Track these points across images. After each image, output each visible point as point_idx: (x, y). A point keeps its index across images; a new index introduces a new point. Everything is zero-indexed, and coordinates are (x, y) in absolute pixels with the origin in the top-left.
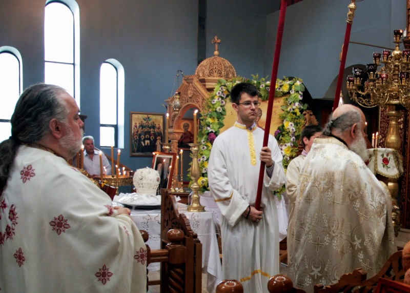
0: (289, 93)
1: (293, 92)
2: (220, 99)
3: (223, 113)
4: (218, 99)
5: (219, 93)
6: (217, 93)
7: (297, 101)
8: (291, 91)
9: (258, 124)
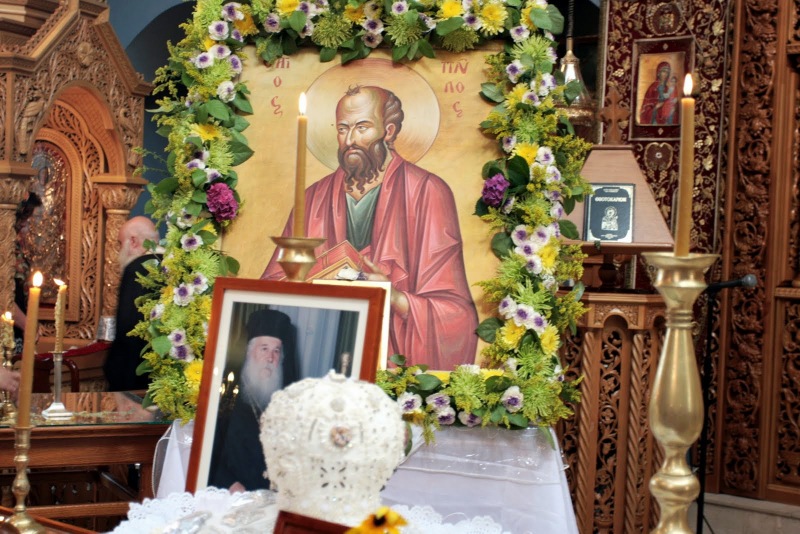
0: (505, 39)
1: (526, 35)
2: (227, 52)
3: (239, 103)
4: (221, 51)
5: (219, 29)
6: (212, 28)
7: (545, 68)
8: (513, 31)
9: (392, 150)
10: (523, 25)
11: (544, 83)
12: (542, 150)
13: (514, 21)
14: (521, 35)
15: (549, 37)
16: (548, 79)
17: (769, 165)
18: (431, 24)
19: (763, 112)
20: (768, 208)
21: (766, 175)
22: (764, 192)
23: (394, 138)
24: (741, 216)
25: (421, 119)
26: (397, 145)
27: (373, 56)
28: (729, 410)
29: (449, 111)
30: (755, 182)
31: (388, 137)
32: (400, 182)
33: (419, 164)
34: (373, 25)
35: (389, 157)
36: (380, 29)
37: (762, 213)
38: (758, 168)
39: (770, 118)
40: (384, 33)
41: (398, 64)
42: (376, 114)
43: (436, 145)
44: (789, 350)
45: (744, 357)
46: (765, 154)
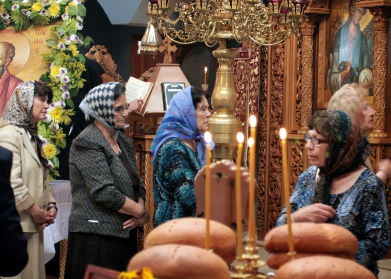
1: (67, 18)
7: (73, 32)
8: (62, 16)
9: (7, 70)
10: (67, 13)
11: (68, 39)
12: (61, 69)
13: (62, 12)
14: (65, 18)
15: (79, 18)
16: (73, 37)
17: (283, 71)
18: (29, 14)
19: (280, 45)
20: (283, 93)
21: (282, 77)
22: (281, 85)
23: (9, 64)
24: (273, 97)
25: (22, 56)
26: (9, 68)
27: (8, 28)
28: (270, 198)
29: (34, 51)
30: (278, 80)
31: (6, 64)
32: (7, 84)
33: (17, 76)
34: (4, 15)
35: (5, 73)
36: (7, 17)
37: (280, 95)
38: (278, 73)
39: (283, 47)
40: (10, 18)
41: (17, 31)
42: (4, 54)
43: (26, 67)
44: (292, 166)
45: (274, 171)
46: (281, 66)
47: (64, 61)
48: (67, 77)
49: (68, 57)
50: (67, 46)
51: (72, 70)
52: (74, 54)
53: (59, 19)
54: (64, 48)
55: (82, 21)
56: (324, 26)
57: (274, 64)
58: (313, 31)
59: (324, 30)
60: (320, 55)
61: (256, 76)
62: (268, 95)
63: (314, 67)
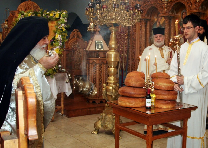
6: (19, 19)
7: (63, 23)
8: (60, 18)
10: (61, 17)
11: (62, 25)
12: (59, 35)
13: (60, 16)
14: (61, 18)
15: (65, 18)
16: (63, 25)
18: (49, 17)
19: (134, 29)
22: (135, 42)
30: (134, 40)
37: (135, 45)
38: (134, 38)
39: (136, 30)
46: (135, 36)
47: (60, 33)
48: (61, 38)
49: (61, 31)
50: (61, 28)
51: (63, 36)
52: (64, 30)
53: (59, 18)
54: (60, 28)
55: (67, 19)
56: (149, 23)
57: (133, 35)
58: (145, 24)
59: (149, 24)
60: (147, 32)
61: (127, 39)
62: (131, 45)
63: (145, 36)
